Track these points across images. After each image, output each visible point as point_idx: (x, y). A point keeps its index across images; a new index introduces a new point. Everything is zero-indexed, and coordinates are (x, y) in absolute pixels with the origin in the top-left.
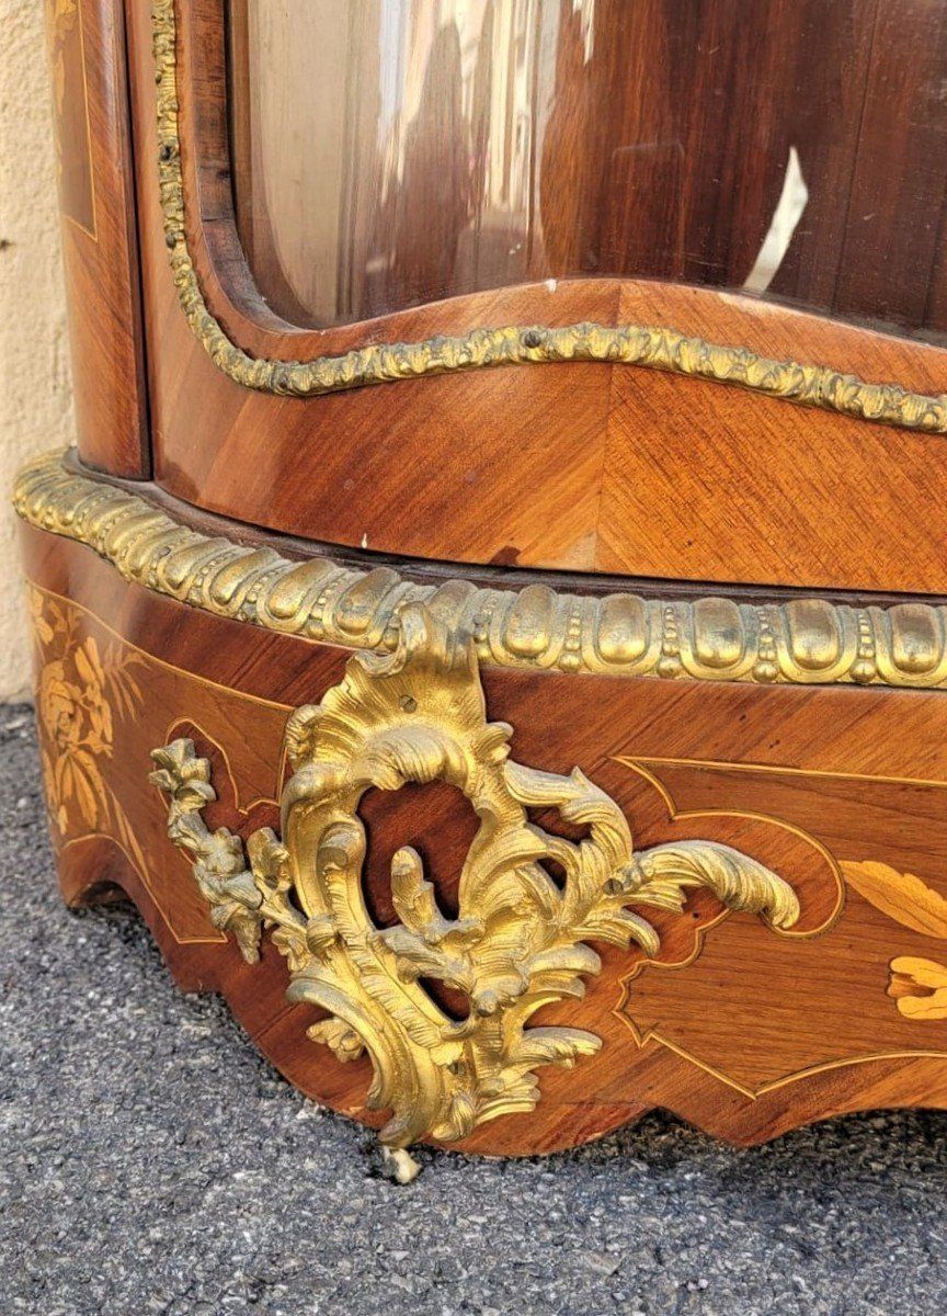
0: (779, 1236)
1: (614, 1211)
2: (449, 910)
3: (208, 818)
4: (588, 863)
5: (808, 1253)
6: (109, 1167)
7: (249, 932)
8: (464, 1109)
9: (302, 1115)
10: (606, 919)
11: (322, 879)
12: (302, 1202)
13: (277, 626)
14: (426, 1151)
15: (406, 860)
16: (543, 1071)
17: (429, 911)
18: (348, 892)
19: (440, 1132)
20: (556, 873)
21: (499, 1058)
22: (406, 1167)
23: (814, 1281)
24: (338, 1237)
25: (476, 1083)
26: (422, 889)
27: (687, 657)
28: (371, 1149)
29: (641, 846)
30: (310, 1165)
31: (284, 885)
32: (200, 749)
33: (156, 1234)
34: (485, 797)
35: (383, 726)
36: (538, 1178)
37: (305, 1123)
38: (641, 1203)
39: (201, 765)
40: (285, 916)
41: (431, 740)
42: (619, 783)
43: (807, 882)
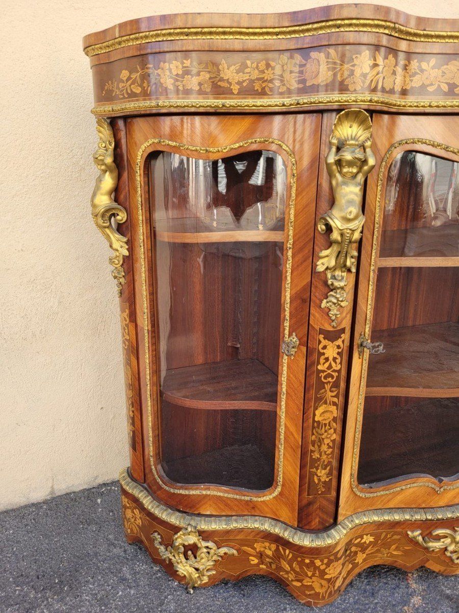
0: (241, 593)
1: (220, 593)
2: (195, 557)
3: (161, 543)
4: (212, 552)
5: (244, 595)
6: (150, 599)
7: (167, 559)
8: (199, 582)
9: (176, 584)
10: (215, 558)
11: (178, 554)
12: (178, 600)
13: (171, 523)
14: (194, 588)
15: (190, 552)
16: (209, 576)
17: (193, 559)
18: (182, 556)
19: (196, 585)
20: (208, 553)
21: (204, 575)
22: (192, 591)
23: (244, 600)
24: (184, 605)
25: (201, 579)
26: (192, 556)
27: (221, 527)
28: (186, 589)
29: (218, 548)
30: (178, 593)
31: (173, 554)
32: (159, 534)
33: (159, 609)
34: (199, 545)
35: (186, 537)
36: (209, 590)
37: (177, 585)
38: (223, 591)
39: (159, 536)
40: (173, 558)
41: (192, 539)
42: (215, 542)
43: (238, 550)
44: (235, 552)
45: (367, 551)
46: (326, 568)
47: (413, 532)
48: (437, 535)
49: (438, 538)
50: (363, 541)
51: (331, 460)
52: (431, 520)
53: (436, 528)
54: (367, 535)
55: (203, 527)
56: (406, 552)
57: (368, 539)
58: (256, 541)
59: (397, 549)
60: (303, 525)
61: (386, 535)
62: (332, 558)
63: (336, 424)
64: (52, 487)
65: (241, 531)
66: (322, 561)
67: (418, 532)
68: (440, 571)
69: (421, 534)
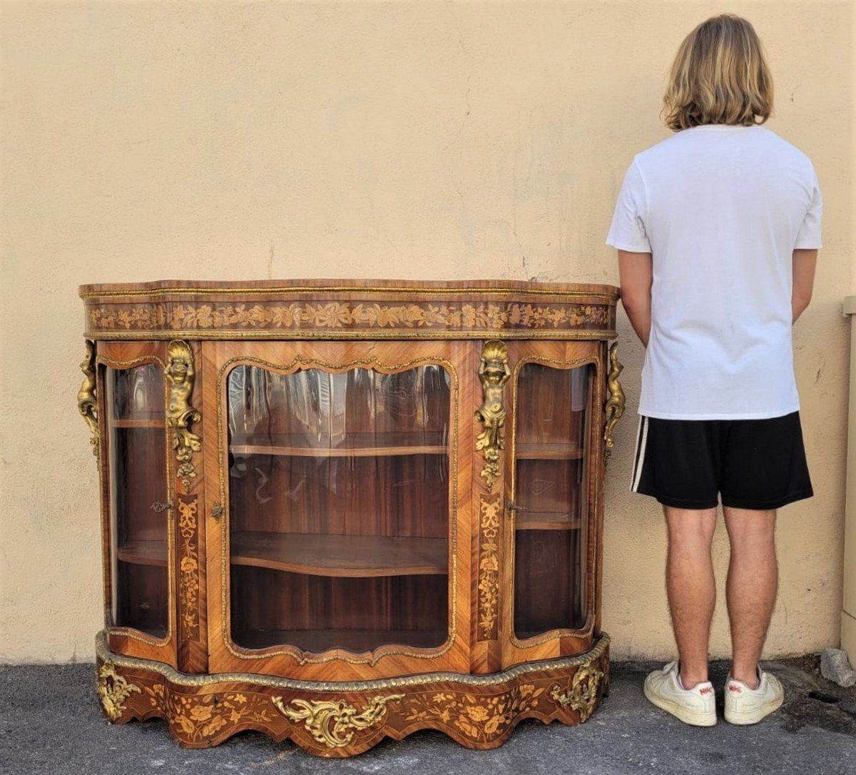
2: (113, 690)
4: (123, 686)
8: (115, 716)
10: (125, 693)
14: (111, 721)
15: (109, 685)
16: (122, 711)
17: (111, 692)
18: (105, 689)
19: (113, 719)
20: (120, 687)
21: (118, 709)
22: (110, 724)
25: (116, 712)
26: (111, 689)
29: (128, 684)
31: (101, 688)
34: (115, 679)
35: (107, 670)
36: (123, 725)
41: (111, 672)
42: (125, 678)
43: (142, 690)
44: (139, 690)
45: (241, 711)
46: (191, 708)
47: (276, 697)
48: (294, 704)
49: (298, 709)
50: (236, 700)
51: (195, 608)
52: (290, 688)
53: (295, 698)
54: (240, 694)
55: (119, 662)
56: (273, 719)
57: (241, 699)
58: (154, 683)
59: (266, 715)
60: (182, 669)
61: (256, 699)
62: (196, 699)
63: (198, 576)
64: (74, 655)
65: (144, 671)
66: (187, 699)
67: (279, 698)
68: (304, 747)
69: (281, 700)
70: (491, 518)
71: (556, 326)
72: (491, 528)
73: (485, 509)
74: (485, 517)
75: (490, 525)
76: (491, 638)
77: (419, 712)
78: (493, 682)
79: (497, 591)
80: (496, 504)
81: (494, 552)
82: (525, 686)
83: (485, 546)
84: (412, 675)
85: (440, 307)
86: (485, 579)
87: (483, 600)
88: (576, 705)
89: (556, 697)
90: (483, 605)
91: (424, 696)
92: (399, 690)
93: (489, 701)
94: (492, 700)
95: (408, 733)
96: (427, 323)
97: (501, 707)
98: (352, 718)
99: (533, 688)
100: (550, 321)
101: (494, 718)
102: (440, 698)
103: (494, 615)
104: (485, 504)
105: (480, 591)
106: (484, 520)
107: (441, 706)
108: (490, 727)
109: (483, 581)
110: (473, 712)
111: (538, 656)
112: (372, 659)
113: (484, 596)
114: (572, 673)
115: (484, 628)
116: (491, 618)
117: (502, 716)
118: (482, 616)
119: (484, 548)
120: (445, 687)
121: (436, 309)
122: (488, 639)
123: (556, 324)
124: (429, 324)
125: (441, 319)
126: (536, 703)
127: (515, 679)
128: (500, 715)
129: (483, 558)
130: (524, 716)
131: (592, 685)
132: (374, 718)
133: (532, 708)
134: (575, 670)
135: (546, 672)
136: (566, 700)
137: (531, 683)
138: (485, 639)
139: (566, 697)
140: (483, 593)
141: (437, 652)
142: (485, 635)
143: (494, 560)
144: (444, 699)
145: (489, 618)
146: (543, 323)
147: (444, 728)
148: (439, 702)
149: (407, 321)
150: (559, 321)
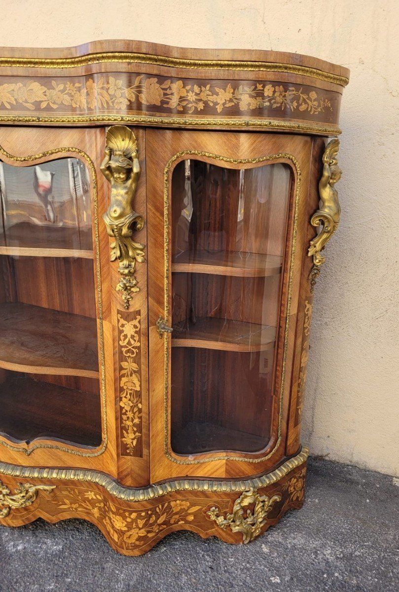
70: (129, 336)
71: (219, 111)
72: (130, 347)
73: (123, 326)
74: (123, 334)
75: (129, 343)
76: (134, 455)
77: (71, 504)
78: (132, 498)
79: (140, 411)
80: (136, 322)
81: (135, 372)
82: (178, 502)
83: (124, 364)
84: (68, 468)
85: (65, 84)
86: (125, 397)
87: (124, 417)
88: (237, 528)
89: (213, 518)
90: (124, 422)
91: (76, 491)
92: (50, 482)
93: (127, 514)
94: (130, 514)
95: (62, 519)
96: (52, 105)
97: (141, 523)
98: (6, 497)
99: (189, 504)
100: (211, 104)
101: (133, 531)
102: (91, 495)
103: (137, 434)
104: (122, 321)
105: (122, 408)
106: (122, 338)
107: (93, 503)
108: (129, 537)
109: (124, 399)
110: (114, 520)
111: (200, 473)
112: (27, 448)
113: (125, 414)
114: (234, 498)
115: (127, 444)
116: (133, 436)
117: (143, 531)
118: (124, 432)
119: (123, 366)
120: (95, 487)
121: (61, 87)
122: (131, 455)
123: (219, 109)
124: (55, 107)
125: (66, 100)
126: (192, 518)
127: (163, 496)
128: (140, 529)
129: (123, 376)
130: (176, 528)
131: (260, 510)
132: (25, 502)
133: (187, 522)
134: (237, 496)
135: (203, 493)
136: (225, 522)
137: (187, 500)
138: (128, 454)
139: (225, 519)
140: (124, 411)
141: (93, 453)
142: (128, 451)
143: (136, 381)
144: (94, 498)
145: (132, 436)
146: (201, 106)
147: (95, 522)
148: (90, 498)
149: (26, 102)
150: (224, 104)
